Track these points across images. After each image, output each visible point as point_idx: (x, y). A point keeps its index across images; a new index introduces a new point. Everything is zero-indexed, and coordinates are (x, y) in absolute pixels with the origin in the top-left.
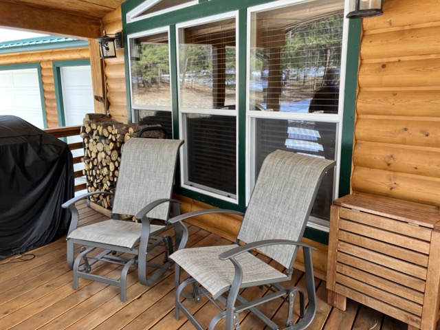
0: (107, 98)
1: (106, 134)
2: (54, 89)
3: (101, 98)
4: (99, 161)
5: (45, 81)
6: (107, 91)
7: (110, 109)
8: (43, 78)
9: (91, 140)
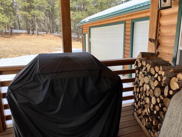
0: (158, 40)
1: (153, 72)
2: (130, 34)
3: (154, 40)
4: (144, 90)
5: (127, 30)
6: (159, 35)
7: (159, 48)
8: (126, 28)
9: (141, 73)
